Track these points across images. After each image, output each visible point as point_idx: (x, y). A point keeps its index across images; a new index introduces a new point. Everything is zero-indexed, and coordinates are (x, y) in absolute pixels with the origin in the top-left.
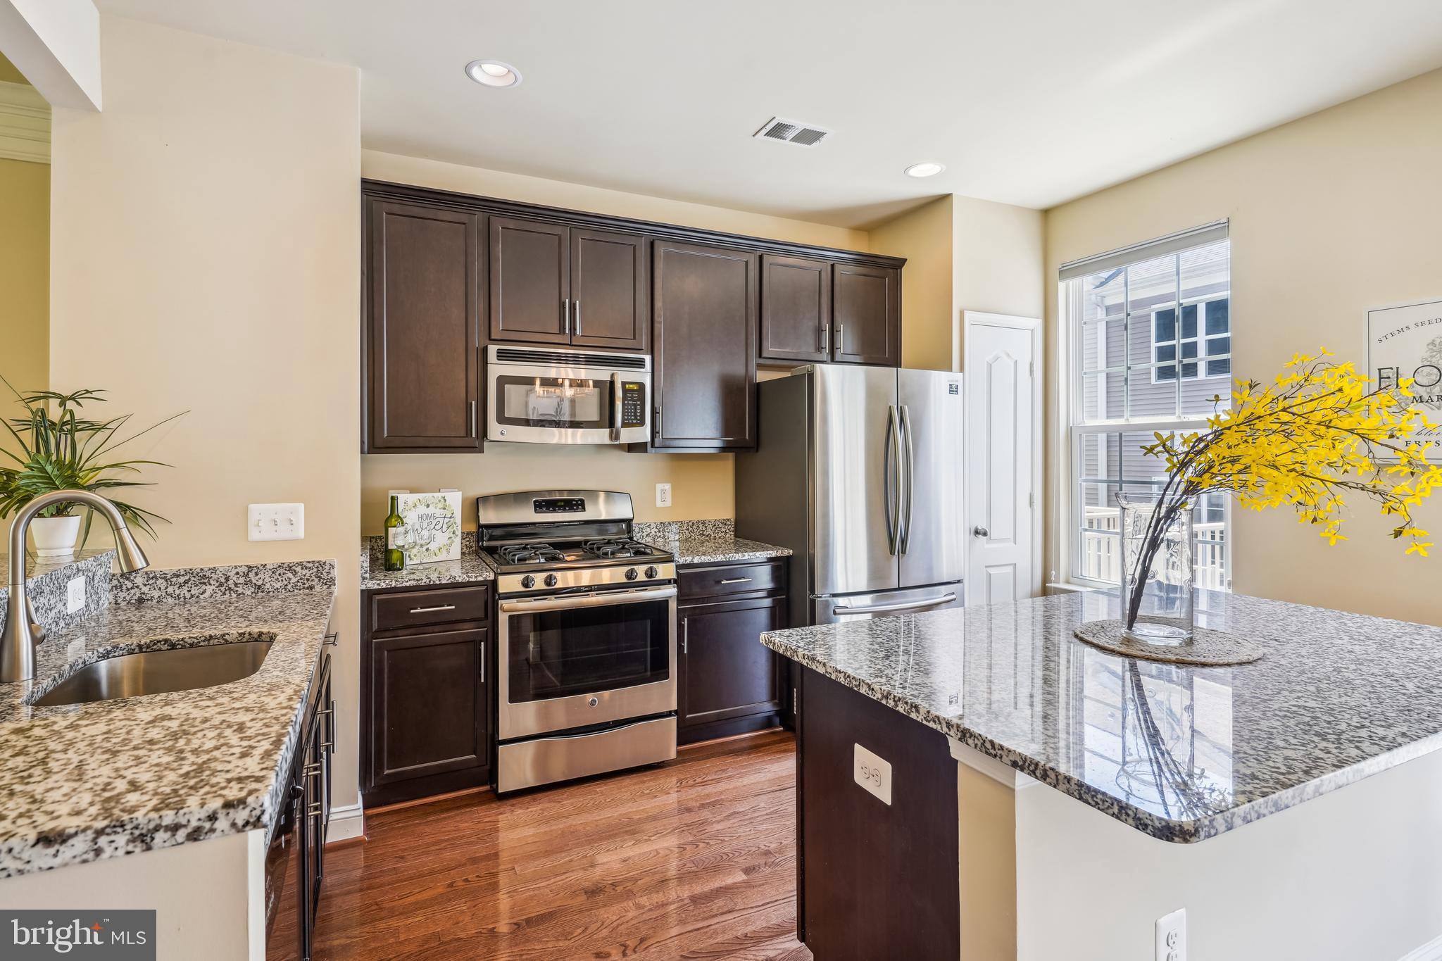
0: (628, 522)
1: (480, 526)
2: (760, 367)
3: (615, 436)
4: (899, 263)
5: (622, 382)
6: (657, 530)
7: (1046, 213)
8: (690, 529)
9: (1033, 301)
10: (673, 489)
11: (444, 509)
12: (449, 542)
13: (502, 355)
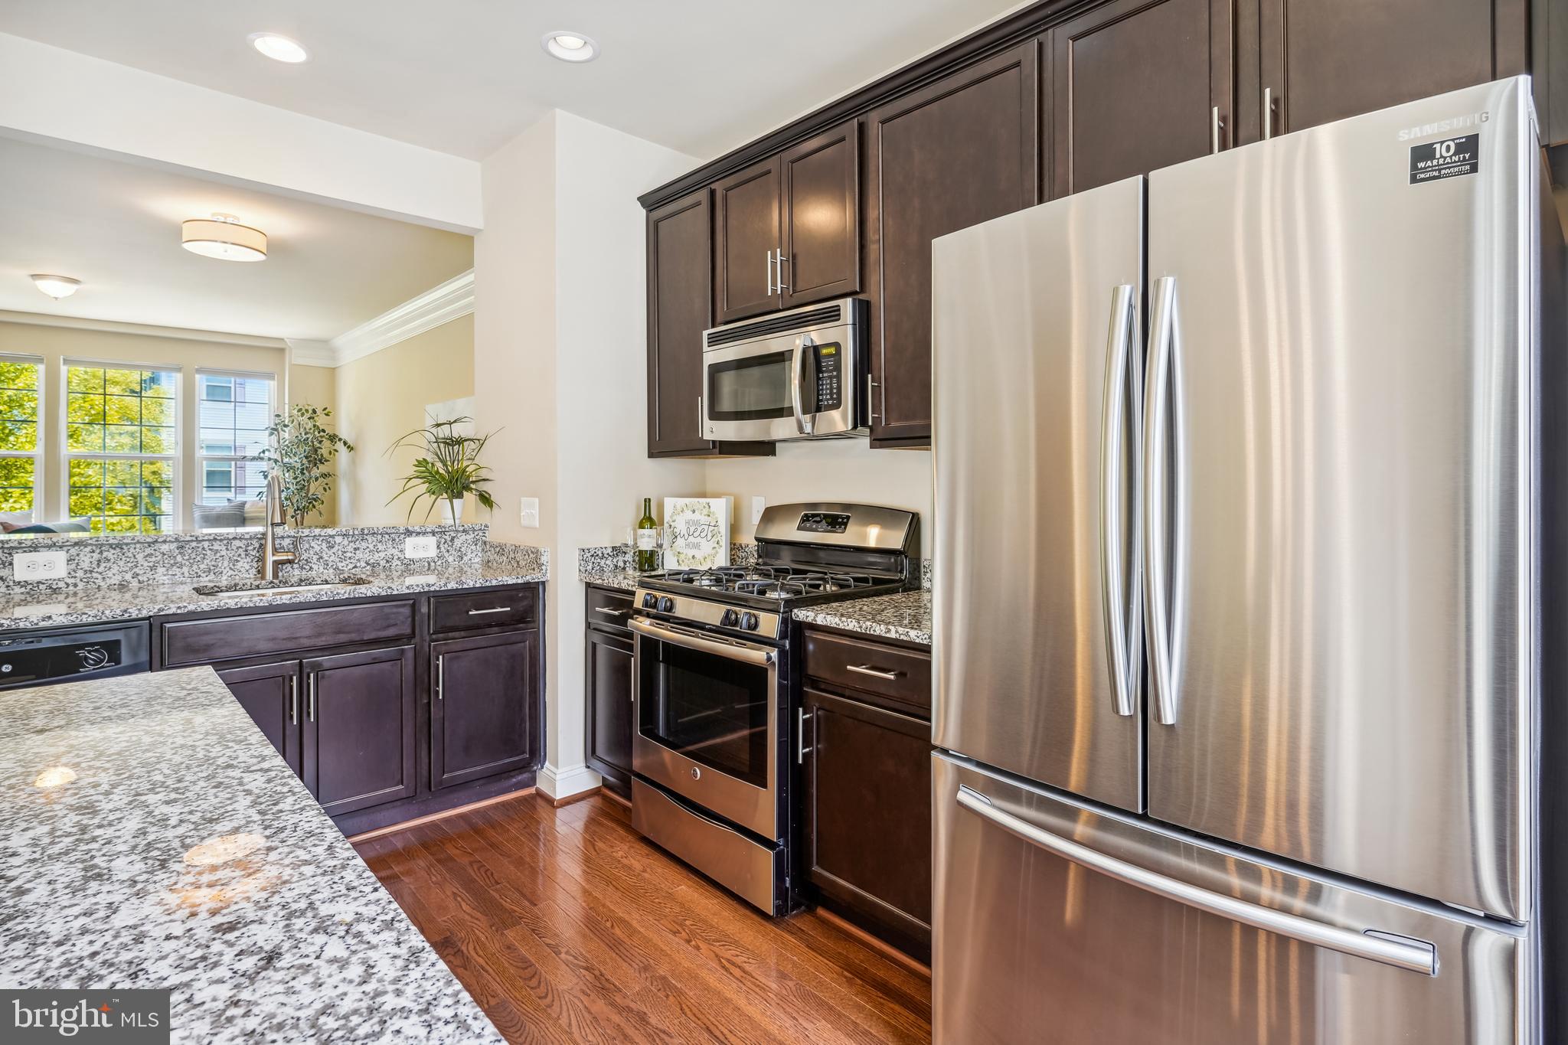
11: (709, 516)
12: (714, 551)
13: (711, 340)
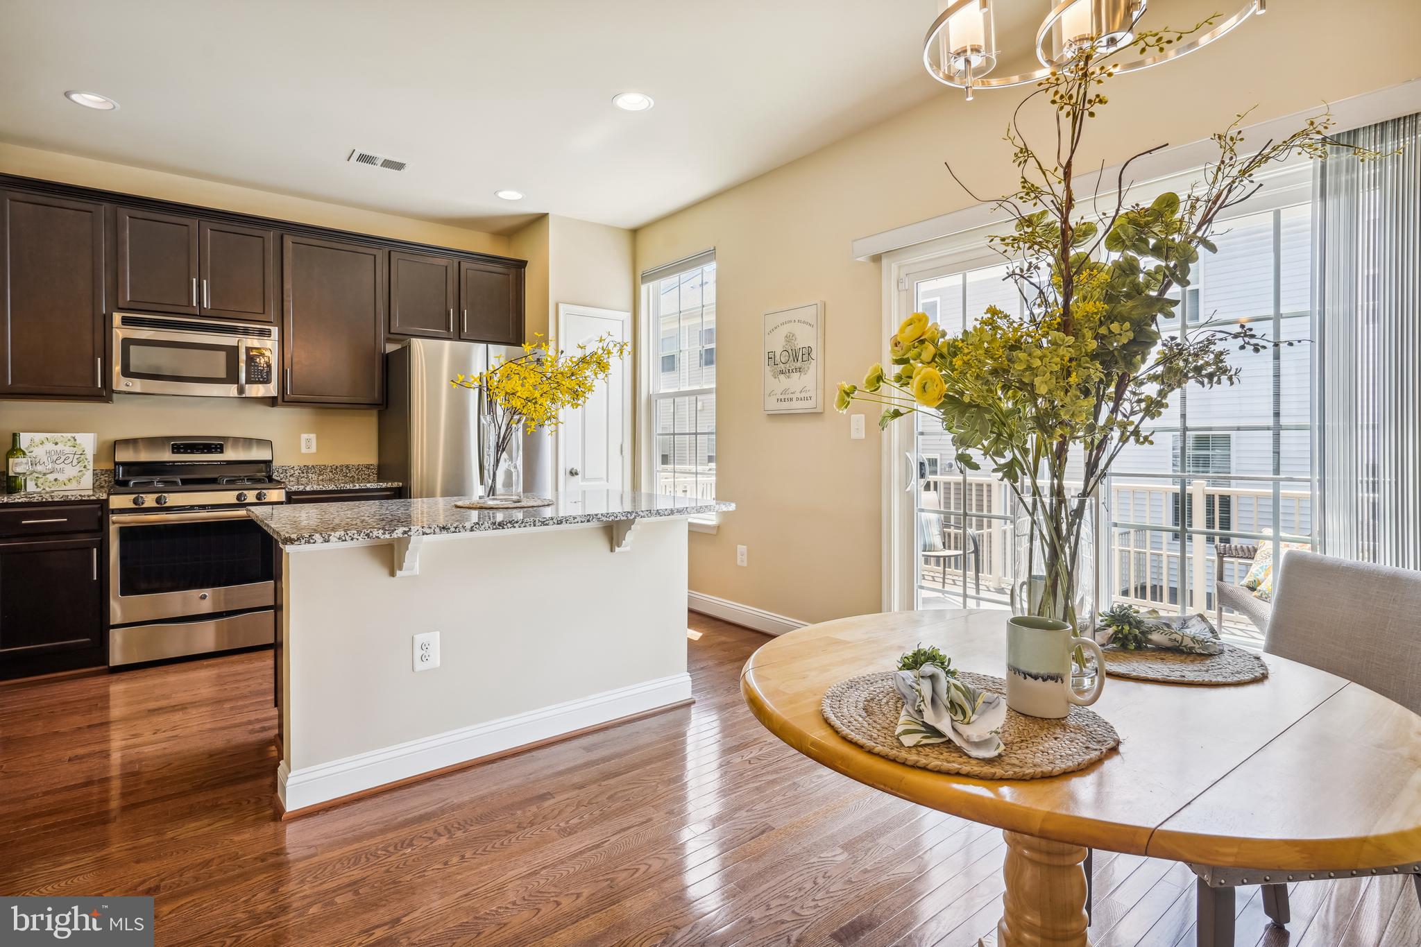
0: (268, 463)
1: (117, 464)
2: (388, 340)
3: (241, 390)
4: (522, 264)
5: (246, 347)
6: (300, 472)
7: (634, 233)
8: (334, 471)
9: (625, 299)
10: (317, 438)
11: (74, 447)
12: (80, 474)
13: (126, 321)
